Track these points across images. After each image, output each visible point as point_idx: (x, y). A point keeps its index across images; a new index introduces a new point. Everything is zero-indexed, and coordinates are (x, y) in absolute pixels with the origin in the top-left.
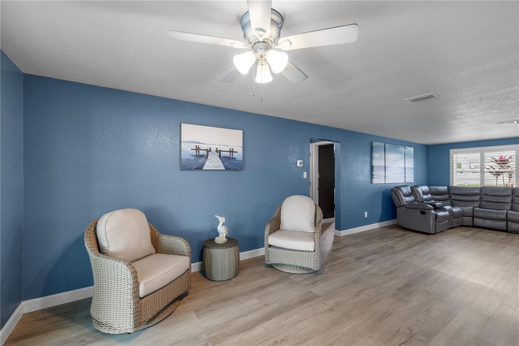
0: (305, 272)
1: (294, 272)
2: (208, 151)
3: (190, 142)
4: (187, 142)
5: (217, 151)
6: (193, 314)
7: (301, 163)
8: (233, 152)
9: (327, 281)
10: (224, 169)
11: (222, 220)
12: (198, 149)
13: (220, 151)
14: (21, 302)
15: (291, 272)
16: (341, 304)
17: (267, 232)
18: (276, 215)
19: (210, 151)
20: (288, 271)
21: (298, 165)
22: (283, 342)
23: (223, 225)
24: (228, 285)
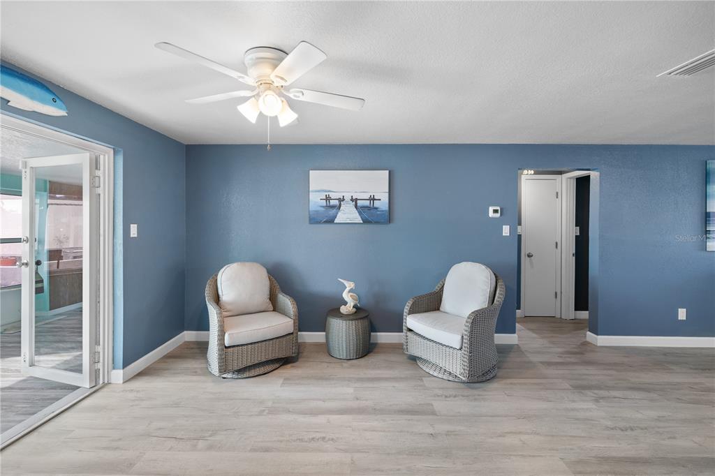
0: (451, 378)
1: (435, 374)
2: (341, 200)
3: (319, 191)
4: (316, 191)
5: (352, 200)
6: (281, 381)
7: (496, 211)
8: (374, 199)
9: (475, 400)
10: (362, 222)
11: (349, 285)
12: (328, 199)
13: (356, 199)
14: (183, 331)
15: (431, 373)
16: (455, 435)
17: (406, 310)
18: (437, 288)
19: (344, 200)
20: (427, 370)
21: (491, 214)
22: (331, 442)
23: (349, 292)
24: (342, 365)
